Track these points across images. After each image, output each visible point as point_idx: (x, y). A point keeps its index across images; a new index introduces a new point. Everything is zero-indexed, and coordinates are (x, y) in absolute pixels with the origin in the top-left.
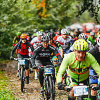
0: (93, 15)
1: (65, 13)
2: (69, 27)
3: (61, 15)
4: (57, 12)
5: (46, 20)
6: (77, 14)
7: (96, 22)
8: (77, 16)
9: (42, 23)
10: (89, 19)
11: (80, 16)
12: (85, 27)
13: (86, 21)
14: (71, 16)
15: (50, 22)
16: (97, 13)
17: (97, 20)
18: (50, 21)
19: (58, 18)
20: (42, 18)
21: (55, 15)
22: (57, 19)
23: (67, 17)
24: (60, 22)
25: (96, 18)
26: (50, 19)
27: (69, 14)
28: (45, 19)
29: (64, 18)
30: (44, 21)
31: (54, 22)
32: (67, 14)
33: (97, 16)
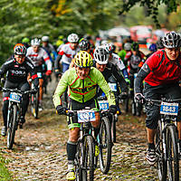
0: (149, 13)
1: (100, 7)
2: (105, 32)
3: (92, 11)
4: (85, 5)
5: (65, 20)
6: (121, 10)
7: (155, 24)
8: (121, 13)
9: (57, 26)
10: (142, 20)
11: (125, 12)
12: (135, 33)
13: (136, 23)
14: (109, 14)
15: (72, 24)
16: (156, 9)
17: (156, 21)
18: (72, 20)
19: (87, 17)
20: (58, 16)
21: (81, 11)
22: (85, 19)
23: (102, 15)
24: (90, 23)
25: (155, 17)
26: (72, 17)
27: (105, 9)
28: (62, 18)
29: (97, 16)
30: (60, 20)
31: (78, 24)
32: (102, 9)
33: (157, 14)
